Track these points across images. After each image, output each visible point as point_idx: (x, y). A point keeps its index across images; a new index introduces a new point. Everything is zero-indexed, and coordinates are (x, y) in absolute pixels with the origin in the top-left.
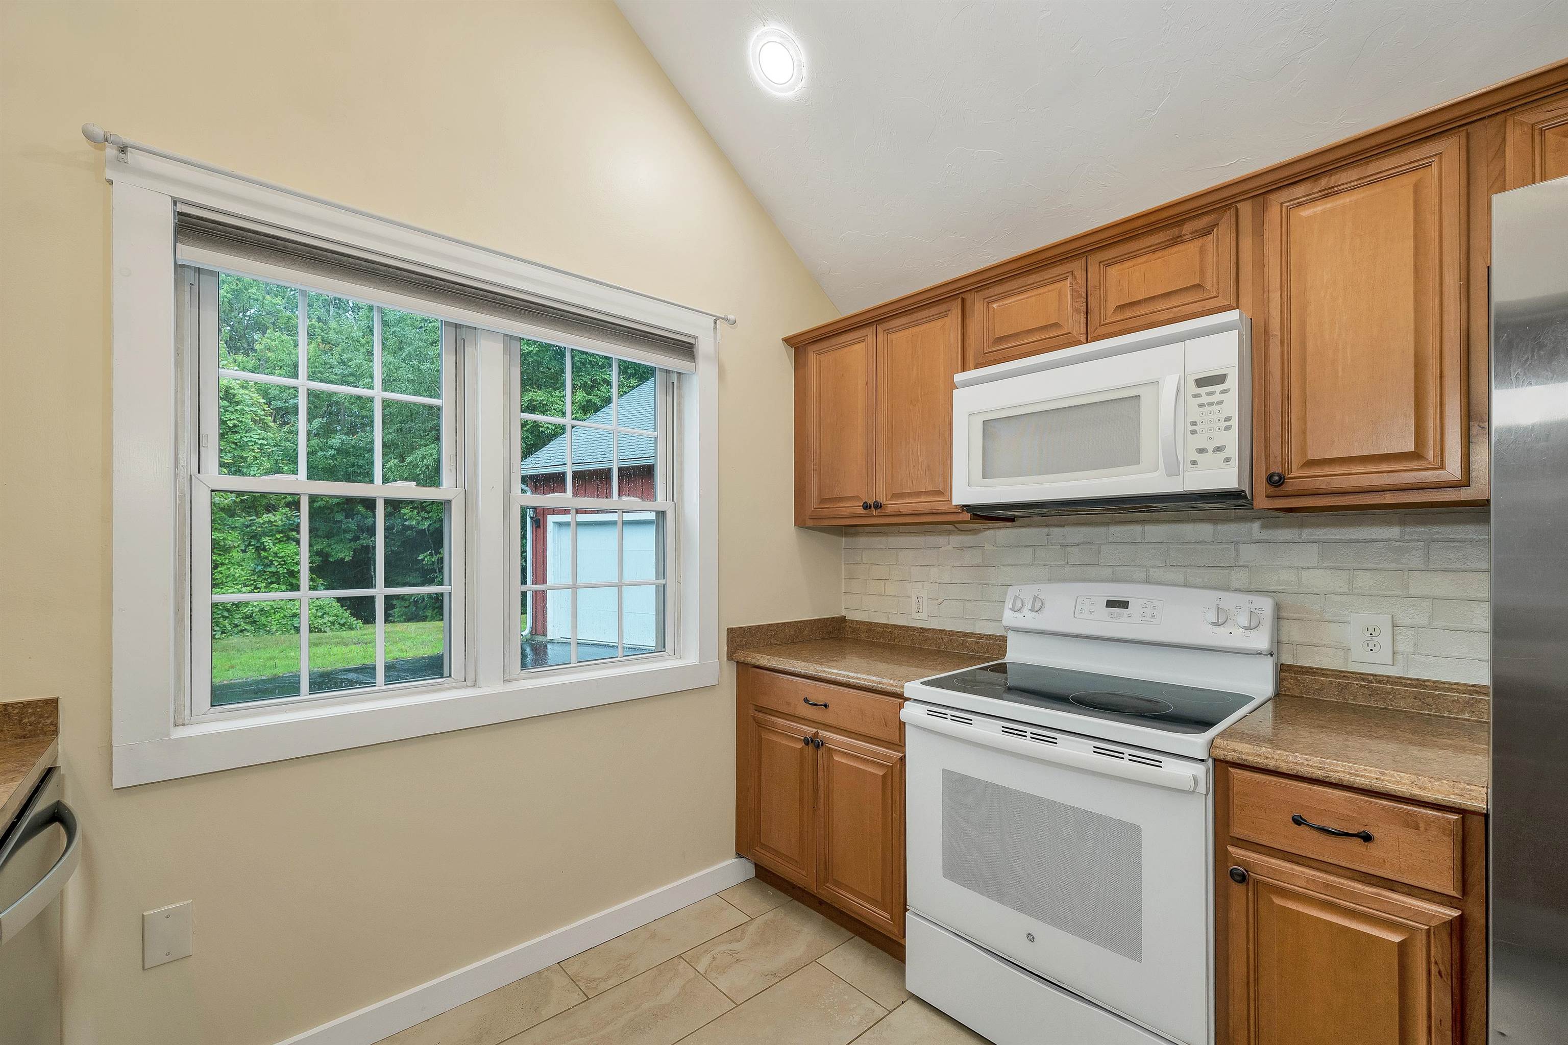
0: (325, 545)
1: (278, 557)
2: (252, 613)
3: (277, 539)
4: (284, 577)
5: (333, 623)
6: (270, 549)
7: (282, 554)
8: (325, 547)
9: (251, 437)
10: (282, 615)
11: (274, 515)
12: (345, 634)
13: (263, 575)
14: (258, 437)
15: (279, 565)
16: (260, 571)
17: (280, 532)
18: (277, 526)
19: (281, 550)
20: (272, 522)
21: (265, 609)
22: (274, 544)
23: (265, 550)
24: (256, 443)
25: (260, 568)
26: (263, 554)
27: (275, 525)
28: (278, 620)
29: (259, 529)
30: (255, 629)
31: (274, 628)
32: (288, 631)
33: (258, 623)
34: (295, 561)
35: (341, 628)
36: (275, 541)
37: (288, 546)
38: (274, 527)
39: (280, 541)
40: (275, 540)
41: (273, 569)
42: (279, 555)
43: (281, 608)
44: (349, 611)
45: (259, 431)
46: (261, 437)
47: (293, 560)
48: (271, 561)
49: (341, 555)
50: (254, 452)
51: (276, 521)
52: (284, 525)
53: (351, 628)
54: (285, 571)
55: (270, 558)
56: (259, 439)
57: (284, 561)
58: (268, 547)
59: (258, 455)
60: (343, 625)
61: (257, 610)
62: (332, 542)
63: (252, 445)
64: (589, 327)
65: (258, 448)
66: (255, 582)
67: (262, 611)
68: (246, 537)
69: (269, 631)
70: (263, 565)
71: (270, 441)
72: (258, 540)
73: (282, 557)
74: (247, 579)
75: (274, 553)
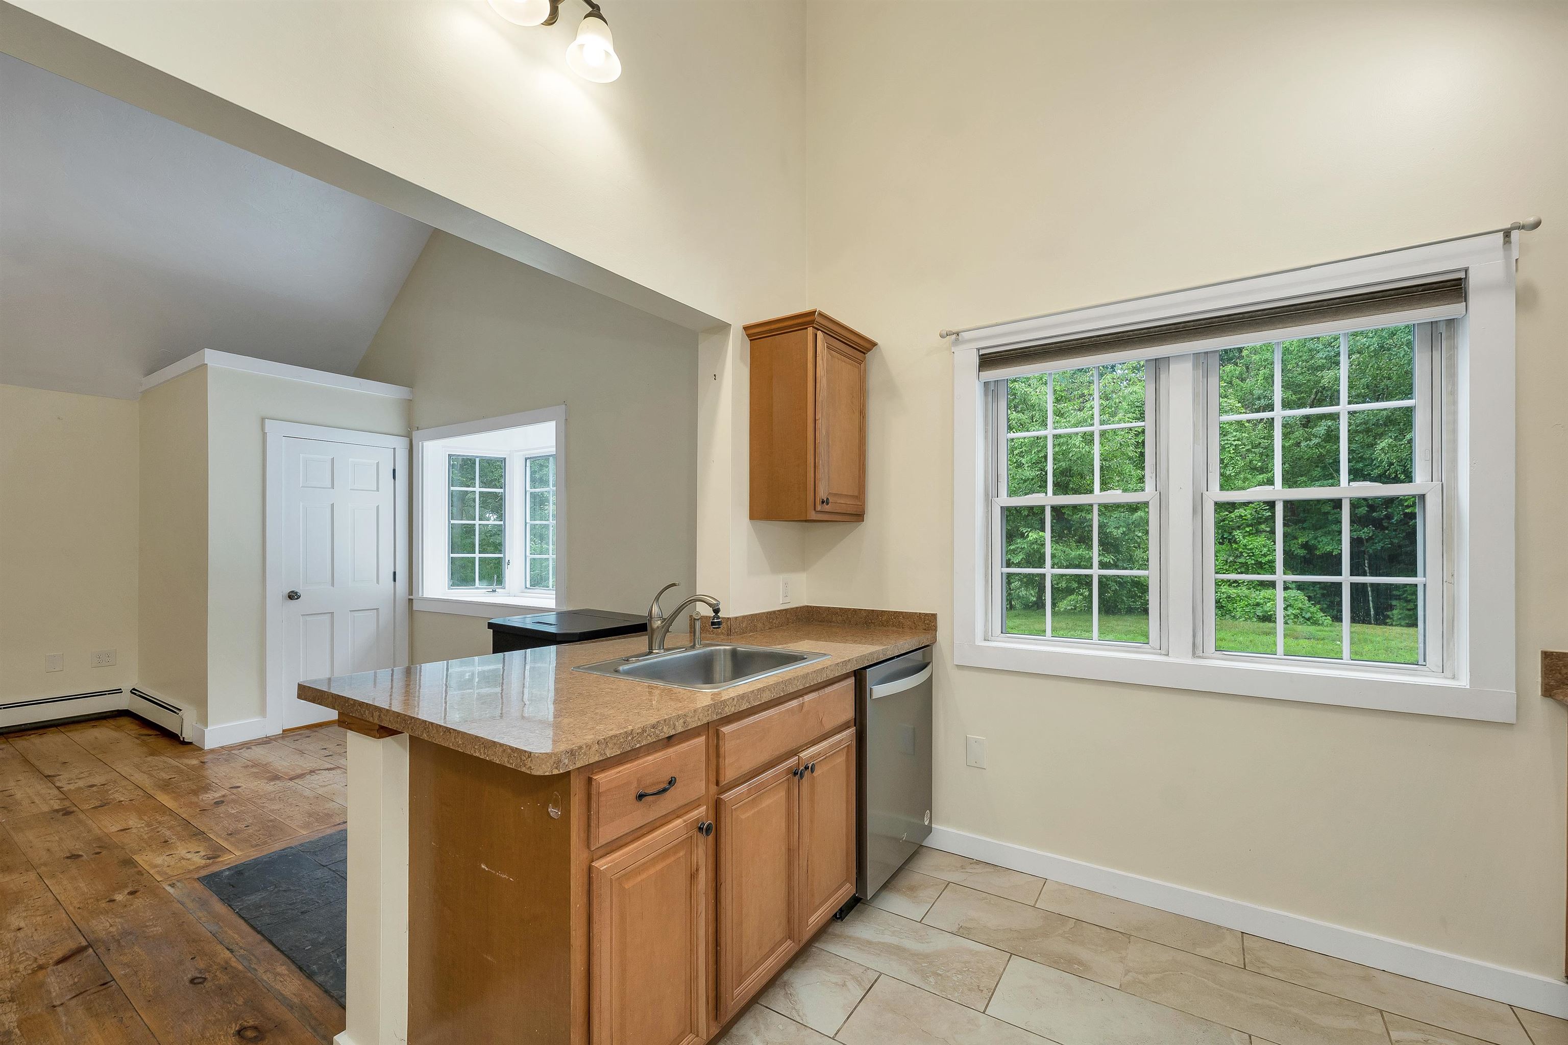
0: (1310, 537)
1: (1247, 549)
2: (1220, 599)
3: (1247, 532)
4: (1253, 568)
5: (1296, 616)
6: (1240, 542)
7: (1251, 546)
8: (1311, 540)
9: (1227, 440)
10: (1246, 603)
11: (1245, 510)
12: (1312, 629)
13: (1234, 566)
14: (1233, 439)
15: (1248, 556)
16: (1231, 562)
17: (1248, 526)
18: (1247, 520)
19: (1250, 543)
20: (1243, 516)
21: (1231, 596)
22: (1244, 537)
23: (1236, 542)
24: (1231, 445)
25: (1231, 559)
26: (1234, 546)
27: (1245, 519)
28: (1242, 608)
29: (1231, 523)
30: (1222, 613)
31: (1238, 615)
32: (1250, 618)
33: (1225, 608)
34: (1263, 553)
35: (1305, 622)
36: (1246, 534)
37: (1257, 539)
38: (1244, 521)
39: (1250, 534)
40: (1245, 532)
41: (1242, 560)
42: (1248, 547)
43: (1246, 597)
44: (1318, 606)
45: (1235, 434)
46: (1236, 438)
47: (1261, 552)
48: (1241, 553)
49: (1329, 548)
50: (1230, 453)
51: (1245, 516)
52: (1253, 519)
53: (1316, 623)
54: (1253, 562)
55: (1240, 550)
56: (1234, 441)
57: (1253, 553)
58: (1238, 539)
59: (1232, 455)
60: (1308, 619)
61: (1225, 596)
62: (1319, 533)
63: (1228, 447)
64: (1283, 317)
65: (1233, 450)
66: (1227, 571)
67: (1229, 598)
68: (1220, 531)
69: (1234, 617)
70: (1233, 556)
71: (1245, 441)
72: (1230, 533)
73: (1251, 549)
74: (1220, 568)
75: (1243, 545)
